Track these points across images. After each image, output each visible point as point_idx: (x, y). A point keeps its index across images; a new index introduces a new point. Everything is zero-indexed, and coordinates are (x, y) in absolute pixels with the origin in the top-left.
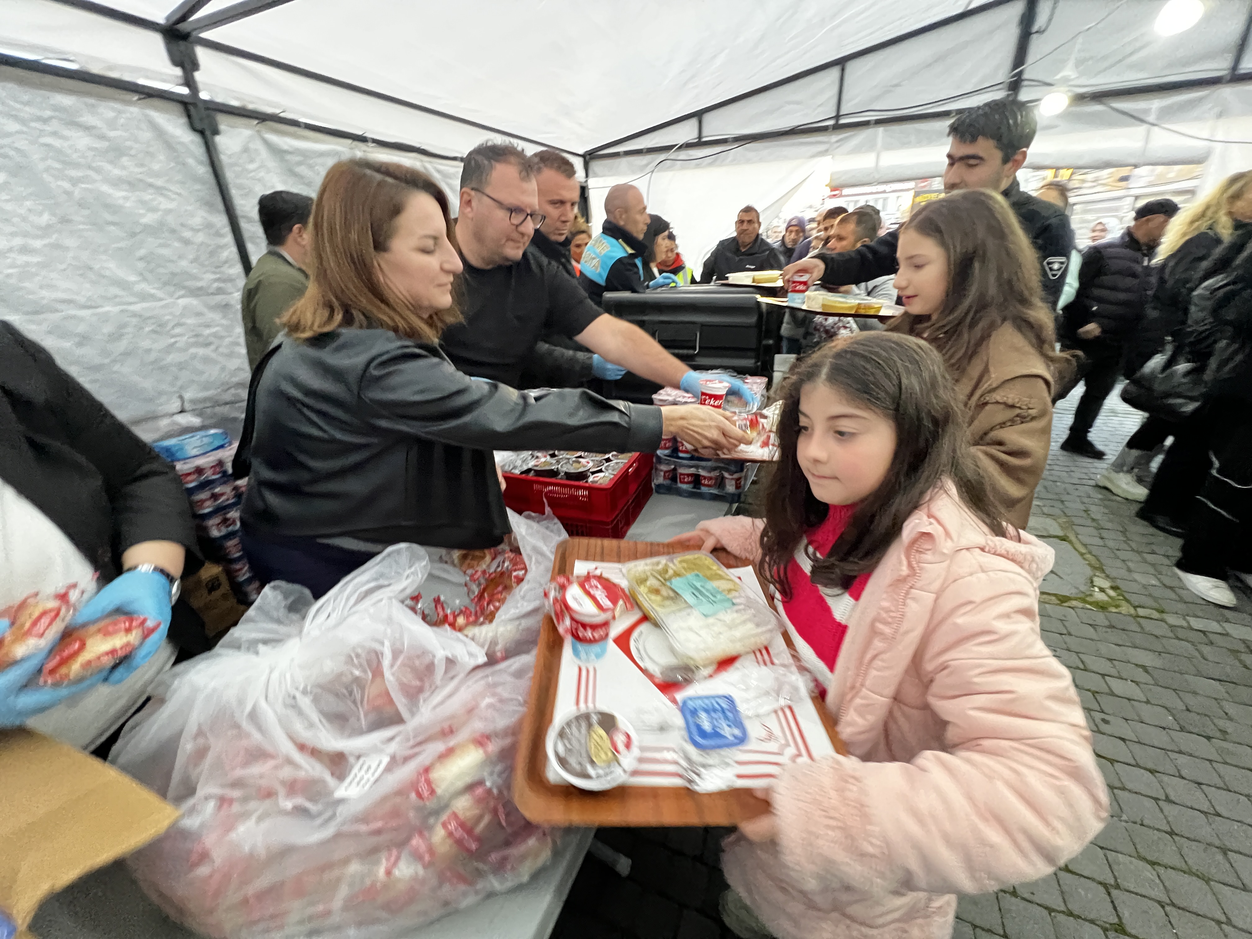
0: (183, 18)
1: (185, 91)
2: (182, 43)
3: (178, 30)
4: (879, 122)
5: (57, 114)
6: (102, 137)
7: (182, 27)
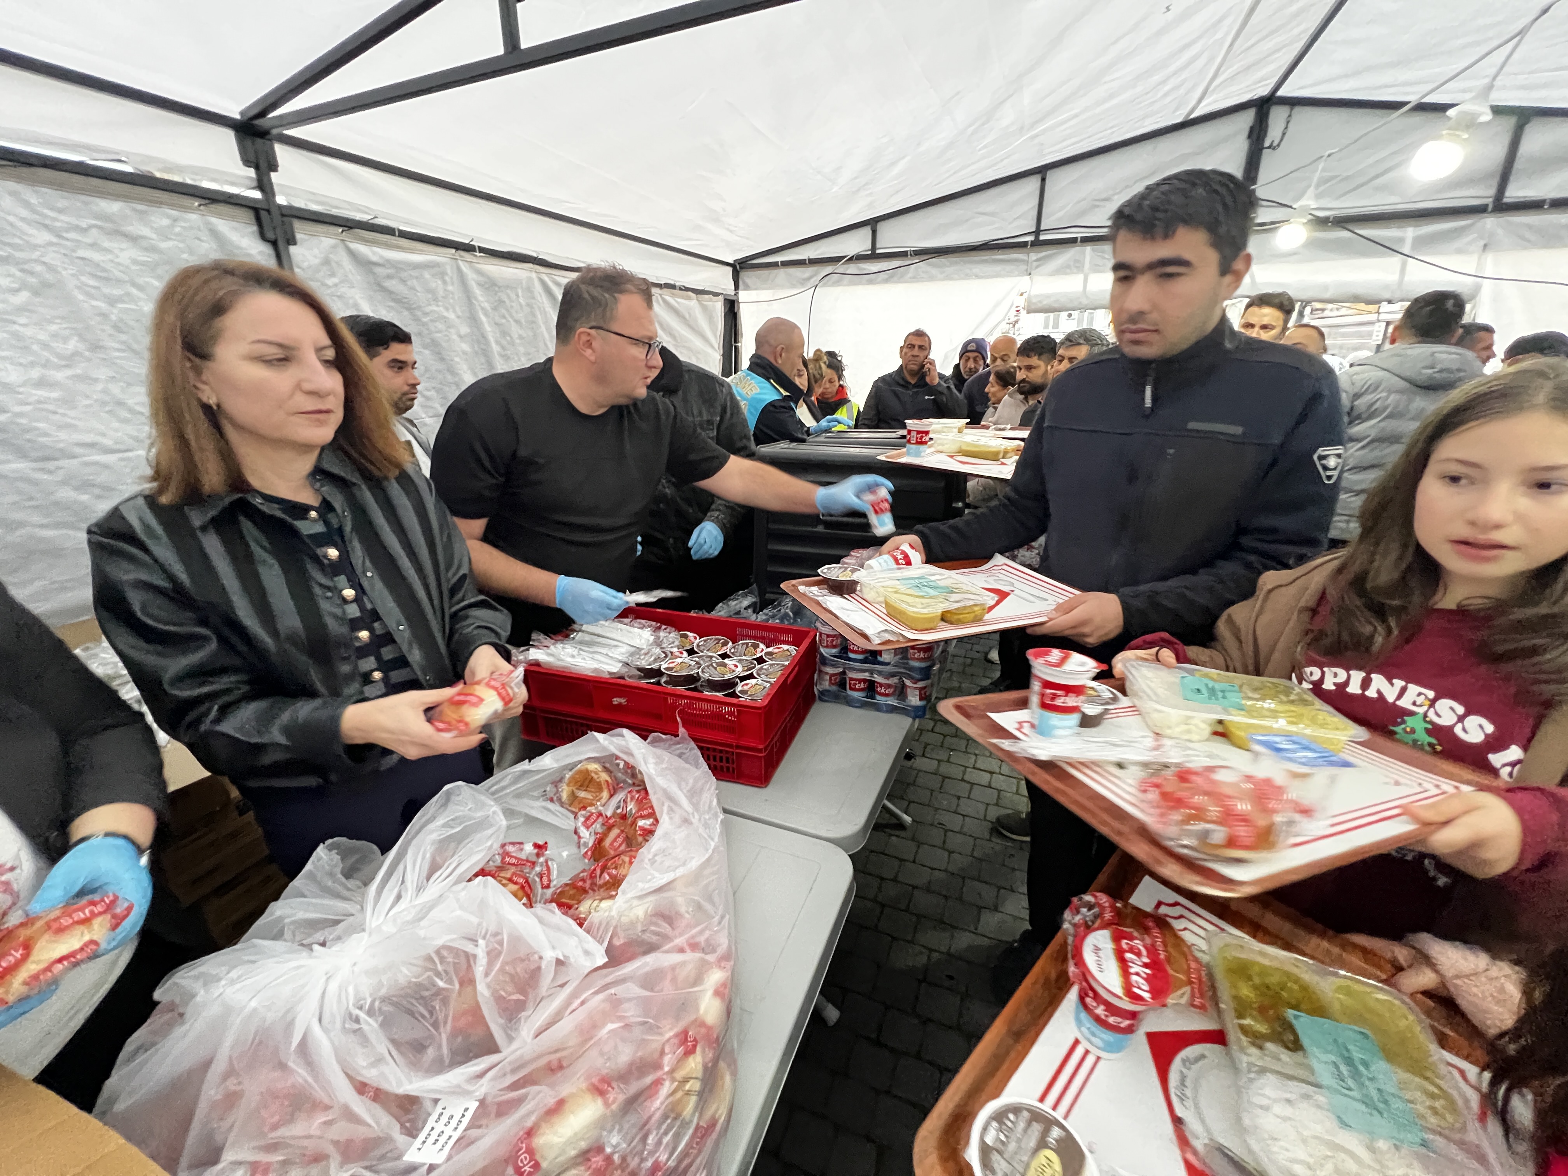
0: (262, 114)
1: (257, 195)
2: (259, 141)
3: (253, 126)
4: (1086, 240)
5: (99, 223)
6: (153, 249)
7: (259, 122)
